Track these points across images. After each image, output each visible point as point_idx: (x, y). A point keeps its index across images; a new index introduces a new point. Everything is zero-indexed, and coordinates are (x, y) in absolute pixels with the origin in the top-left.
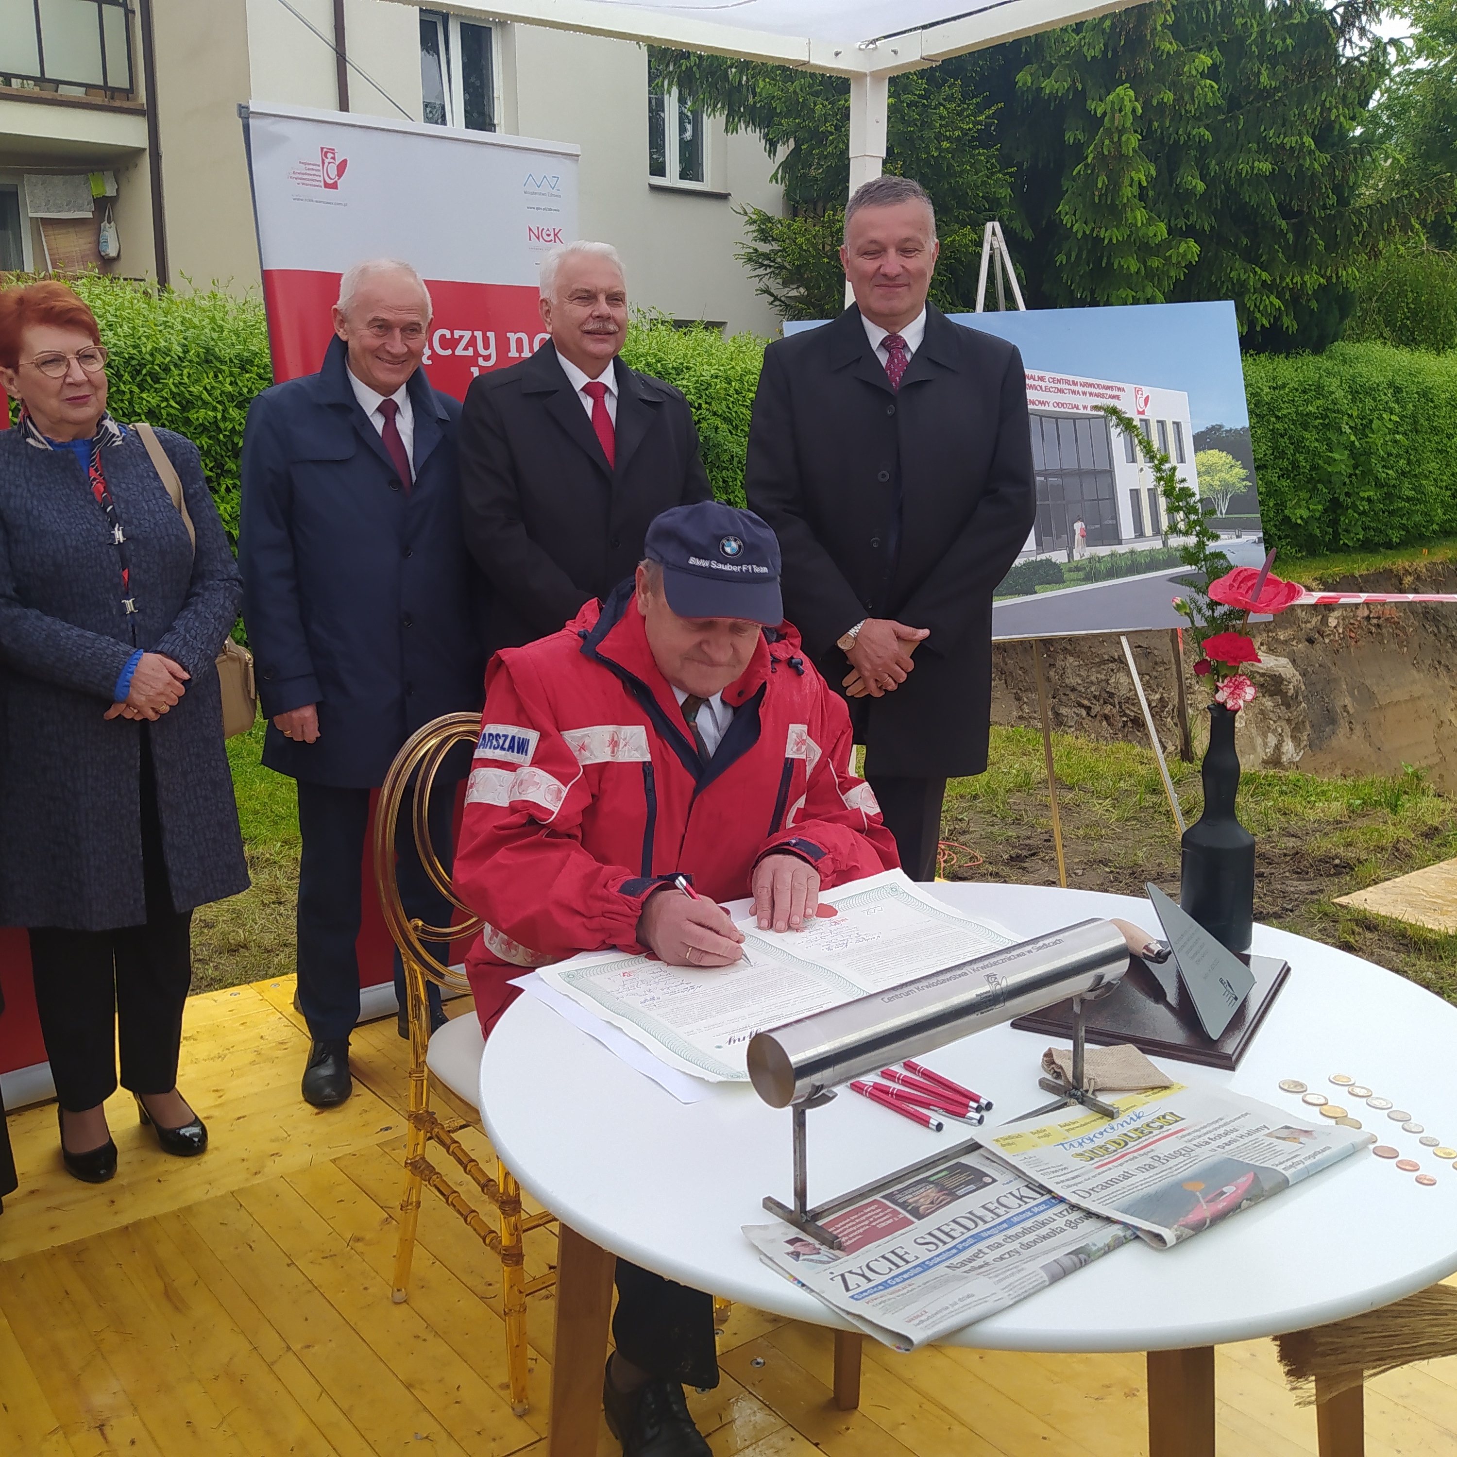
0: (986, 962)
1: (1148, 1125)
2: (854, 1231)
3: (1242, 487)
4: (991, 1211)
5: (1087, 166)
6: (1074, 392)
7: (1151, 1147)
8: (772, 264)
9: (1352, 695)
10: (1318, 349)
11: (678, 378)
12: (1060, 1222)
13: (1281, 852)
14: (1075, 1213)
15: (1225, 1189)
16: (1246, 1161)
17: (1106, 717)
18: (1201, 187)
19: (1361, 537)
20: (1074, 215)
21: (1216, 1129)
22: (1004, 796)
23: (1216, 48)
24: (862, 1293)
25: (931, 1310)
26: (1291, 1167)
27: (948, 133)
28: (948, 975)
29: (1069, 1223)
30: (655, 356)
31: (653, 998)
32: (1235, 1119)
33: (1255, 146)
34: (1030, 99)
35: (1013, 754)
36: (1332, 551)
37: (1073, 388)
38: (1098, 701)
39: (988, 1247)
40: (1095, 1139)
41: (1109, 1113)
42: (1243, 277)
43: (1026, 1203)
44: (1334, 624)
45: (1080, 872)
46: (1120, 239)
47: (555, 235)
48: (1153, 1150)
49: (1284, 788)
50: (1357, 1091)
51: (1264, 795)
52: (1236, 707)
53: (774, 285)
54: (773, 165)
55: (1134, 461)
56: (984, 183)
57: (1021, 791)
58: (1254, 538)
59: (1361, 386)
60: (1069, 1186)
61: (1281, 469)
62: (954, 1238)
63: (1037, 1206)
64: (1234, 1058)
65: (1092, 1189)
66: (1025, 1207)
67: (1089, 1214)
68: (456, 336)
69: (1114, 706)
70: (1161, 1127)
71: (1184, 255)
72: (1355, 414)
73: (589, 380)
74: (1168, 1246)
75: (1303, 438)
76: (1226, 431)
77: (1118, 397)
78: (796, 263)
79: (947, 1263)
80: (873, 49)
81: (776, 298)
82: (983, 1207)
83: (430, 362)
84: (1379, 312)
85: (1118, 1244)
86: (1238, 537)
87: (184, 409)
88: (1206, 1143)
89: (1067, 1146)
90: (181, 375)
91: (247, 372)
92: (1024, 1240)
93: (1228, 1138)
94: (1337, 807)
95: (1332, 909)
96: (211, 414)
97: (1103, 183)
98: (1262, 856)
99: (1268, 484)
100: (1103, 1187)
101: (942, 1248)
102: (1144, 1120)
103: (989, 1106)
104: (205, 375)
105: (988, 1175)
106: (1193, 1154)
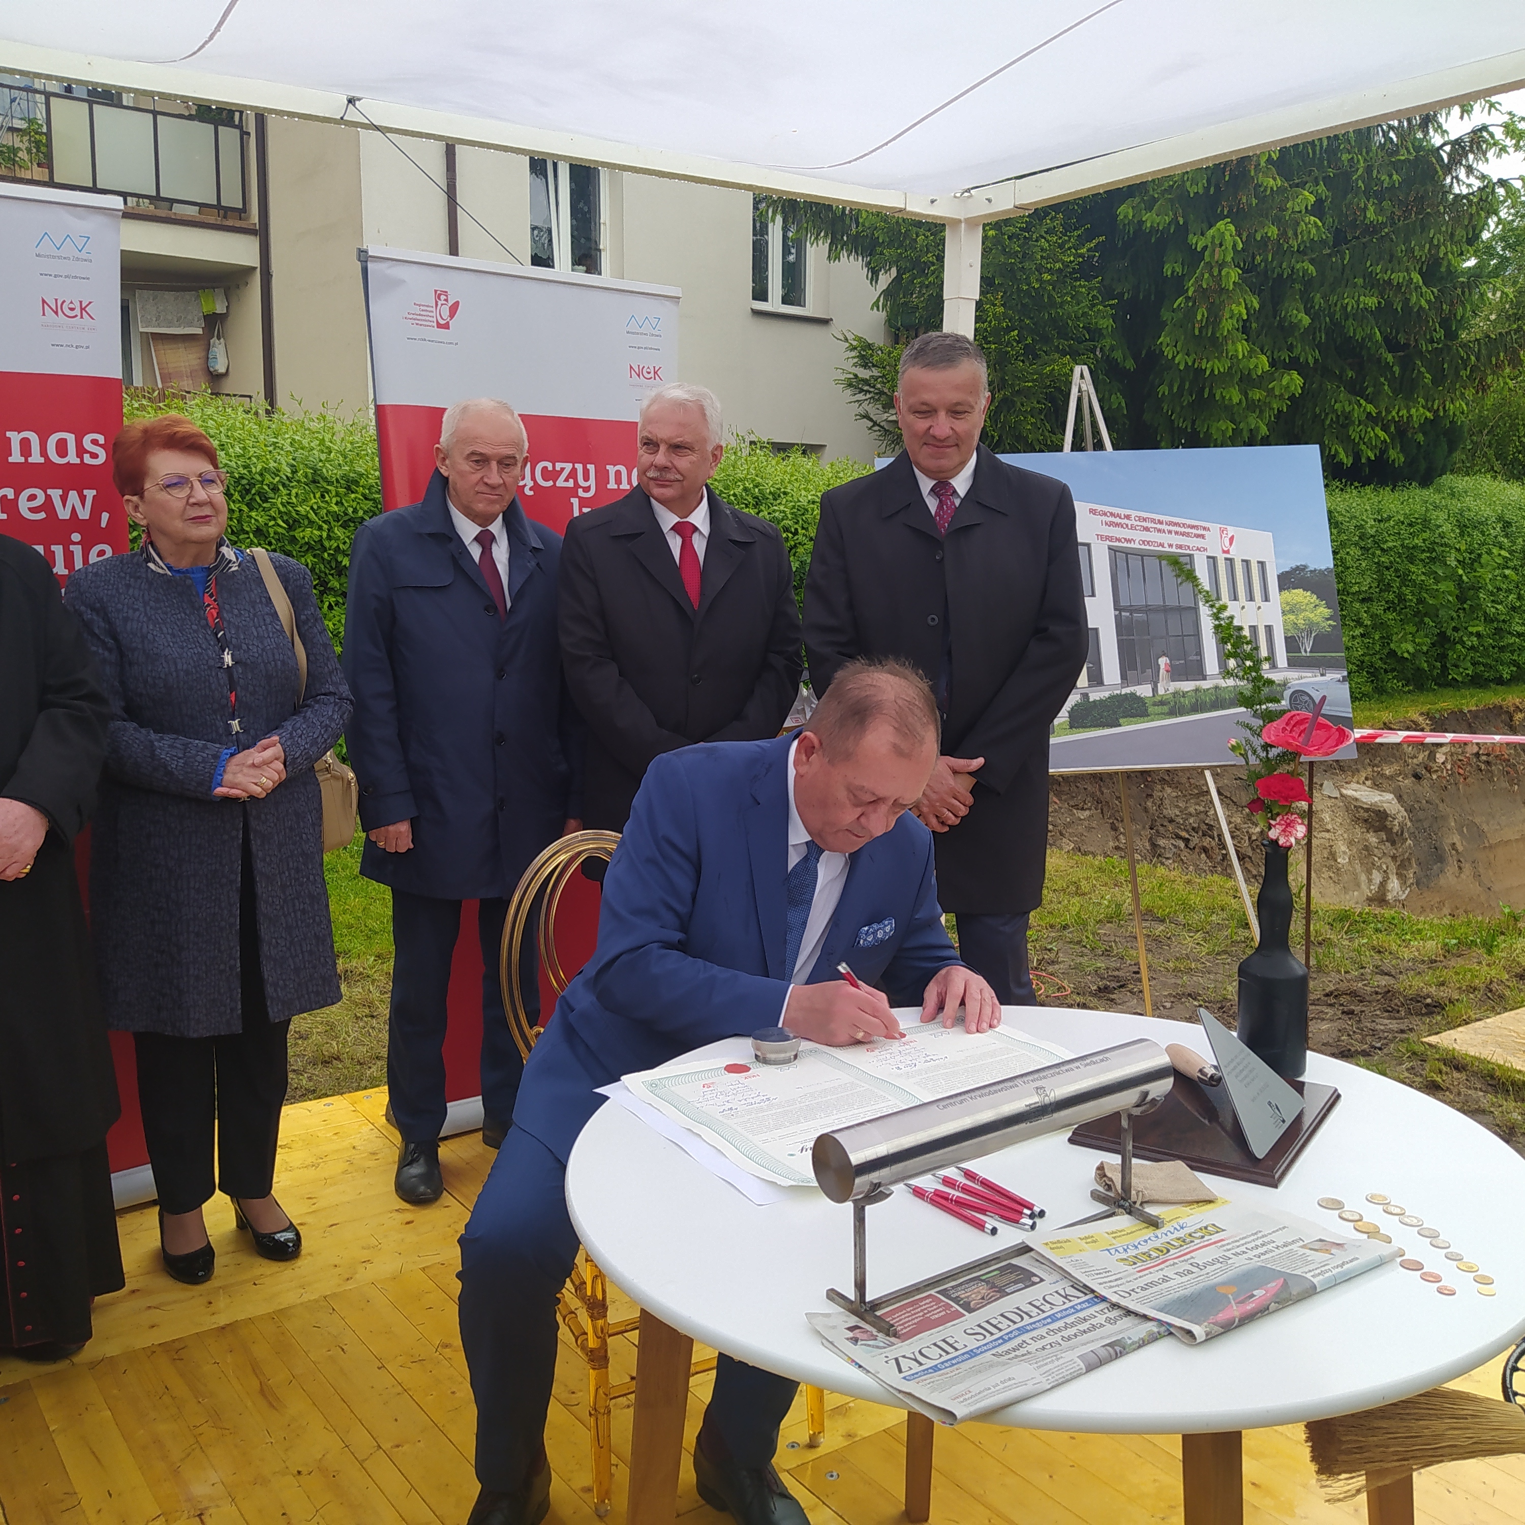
0: (1036, 1076)
1: (1190, 1235)
2: (909, 1321)
3: (1327, 626)
4: (1038, 1308)
5: (1187, 299)
6: (1159, 531)
7: (1192, 1254)
8: (872, 390)
9: (1461, 833)
10: (1426, 481)
11: (775, 503)
12: (1101, 1319)
13: (1373, 990)
14: (1115, 1311)
15: (1255, 1293)
16: (1278, 1269)
17: (1205, 850)
18: (1306, 320)
19: (1470, 673)
20: (1175, 346)
21: (1254, 1240)
22: (1095, 926)
23: (1321, 183)
24: (913, 1375)
25: (975, 1390)
26: (1319, 1274)
27: (1049, 266)
28: (1002, 1086)
29: (1108, 1320)
30: (753, 481)
31: (731, 1109)
32: (1274, 1232)
33: (1361, 280)
34: (1131, 232)
35: (1106, 885)
36: (1440, 685)
37: (1159, 526)
38: (1197, 833)
39: (1031, 1338)
40: (1139, 1246)
41: (1154, 1223)
42: (1348, 408)
43: (1070, 1301)
44: (1442, 760)
45: (1168, 1005)
46: (1222, 370)
48: (1192, 1258)
49: (1379, 925)
50: (1392, 1209)
51: (1358, 932)
52: (1288, 844)
53: (874, 410)
54: (873, 293)
56: (1084, 314)
57: (1111, 922)
58: (1339, 676)
59: (1468, 520)
61: (1387, 602)
62: (1000, 1330)
63: (1080, 1304)
64: (1277, 1176)
65: (1133, 1290)
66: (1069, 1305)
67: (1129, 1312)
68: (558, 468)
69: (1213, 839)
70: (1203, 1237)
71: (1287, 387)
72: (1463, 548)
74: (1198, 1341)
75: (1410, 571)
76: (1311, 571)
77: (1203, 536)
79: (994, 1351)
80: (968, 197)
81: (875, 424)
82: (1030, 1303)
83: (532, 493)
84: (1490, 446)
85: (1153, 1339)
86: (1322, 675)
87: (291, 528)
88: (1244, 1252)
89: (1113, 1251)
90: (289, 494)
91: (353, 492)
92: (1065, 1333)
93: (1265, 1249)
94: (1432, 946)
95: (1421, 1049)
96: (317, 532)
97: (1203, 315)
98: (1353, 994)
99: (1373, 616)
100: (1143, 1289)
101: (989, 1338)
102: (1187, 1231)
103: (1042, 1214)
104: (312, 495)
105: (1036, 1275)
106: (1230, 1262)
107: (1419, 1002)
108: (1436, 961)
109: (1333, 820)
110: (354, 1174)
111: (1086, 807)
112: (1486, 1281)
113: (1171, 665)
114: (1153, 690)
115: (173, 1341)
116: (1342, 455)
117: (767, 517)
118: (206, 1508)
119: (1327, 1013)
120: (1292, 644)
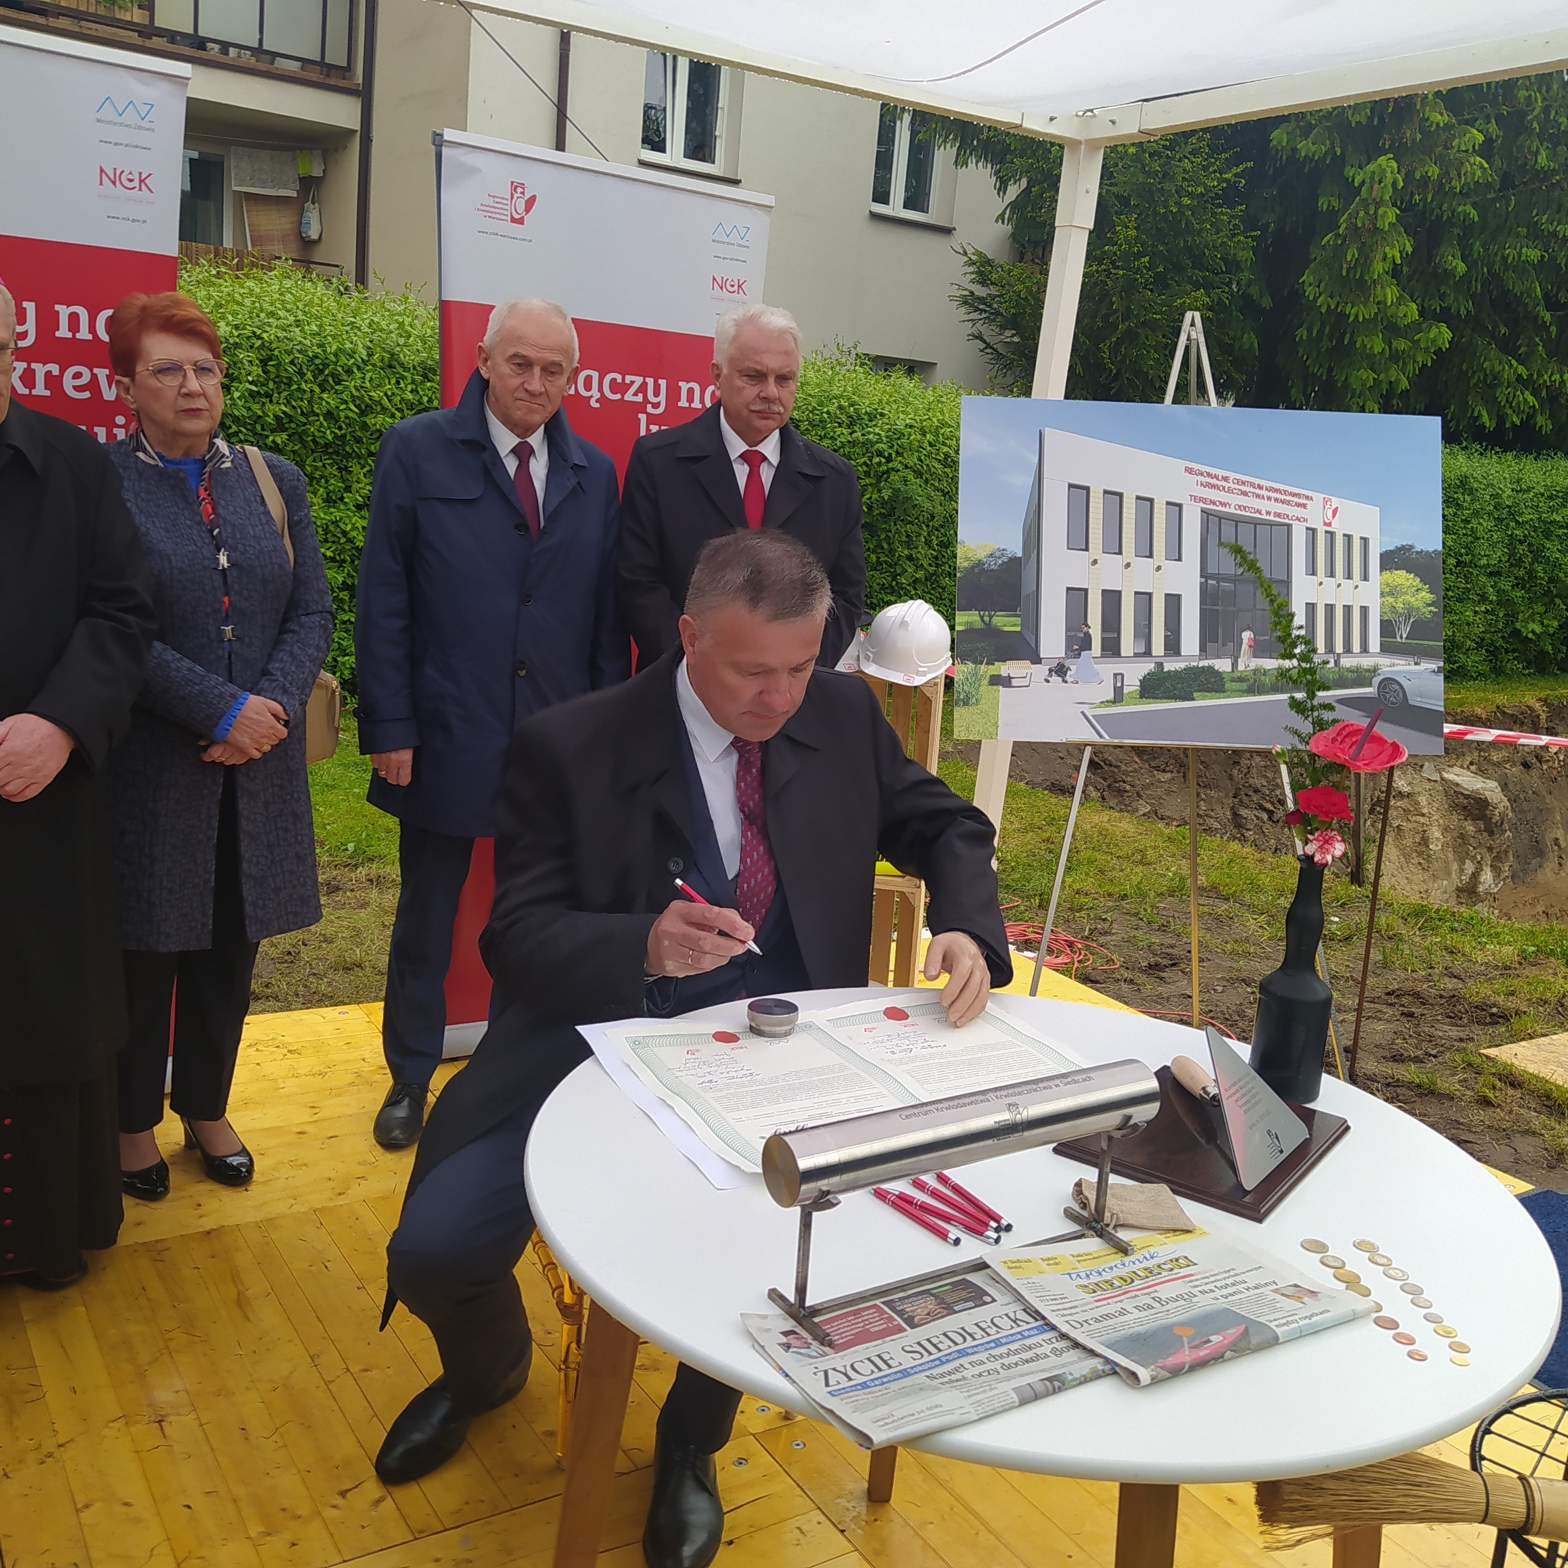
0: (1011, 1091)
1: (1159, 1266)
2: (847, 1331)
3: (1427, 612)
4: (983, 1330)
5: (1338, 235)
6: (1258, 496)
7: (1156, 1288)
8: (988, 309)
11: (870, 424)
13: (1438, 992)
14: (1064, 1341)
15: (1212, 1338)
16: (1243, 1313)
18: (1461, 268)
20: (1318, 286)
21: (1224, 1279)
22: (1155, 898)
23: (1493, 121)
24: (839, 1390)
25: (898, 1414)
26: (1284, 1324)
27: (1190, 189)
28: (972, 1099)
29: (1054, 1350)
30: (848, 399)
31: (711, 1081)
32: (1248, 1271)
33: (1525, 230)
34: (1284, 158)
35: (1173, 856)
37: (1258, 491)
39: (970, 1363)
40: (1103, 1273)
41: (1123, 1249)
42: (1498, 368)
43: (1019, 1326)
44: (1554, 751)
45: (1220, 989)
46: (1367, 316)
47: (739, 286)
48: (1156, 1291)
49: (1456, 925)
50: (1378, 1259)
51: (1432, 930)
52: (1324, 861)
53: (989, 332)
54: (1000, 204)
55: (1314, 573)
56: (1223, 244)
57: (1173, 896)
58: (1433, 666)
60: (1064, 1315)
61: (1516, 578)
62: (940, 1350)
63: (1028, 1330)
64: (1262, 1211)
66: (1016, 1330)
67: (1076, 1345)
68: (627, 381)
70: (1172, 1270)
71: (1434, 341)
73: (747, 448)
74: (1142, 1384)
75: (1544, 547)
76: (1417, 552)
77: (1304, 506)
78: (1013, 311)
79: (928, 1373)
80: (1090, 117)
81: (988, 346)
82: (977, 1325)
83: (598, 405)
85: (1096, 1376)
86: (1416, 664)
87: (363, 413)
88: (1212, 1291)
89: (1074, 1276)
90: (363, 378)
91: (429, 381)
92: (1006, 1361)
93: (1234, 1289)
94: (1508, 952)
95: (1476, 1060)
96: (390, 421)
97: (1353, 255)
98: (1416, 995)
99: (1500, 592)
100: (1097, 1321)
101: (927, 1358)
102: (1156, 1261)
103: (1009, 1228)
104: (387, 381)
105: (988, 1295)
106: (1194, 1300)
107: (1484, 1010)
108: (1510, 968)
109: (1429, 804)
110: (360, 1087)
111: (1168, 769)
112: (1459, 1348)
113: (1255, 640)
114: (1233, 664)
115: (157, 1241)
116: (1485, 419)
117: (861, 438)
118: (167, 1415)
119: (1385, 1013)
120: (1387, 628)
